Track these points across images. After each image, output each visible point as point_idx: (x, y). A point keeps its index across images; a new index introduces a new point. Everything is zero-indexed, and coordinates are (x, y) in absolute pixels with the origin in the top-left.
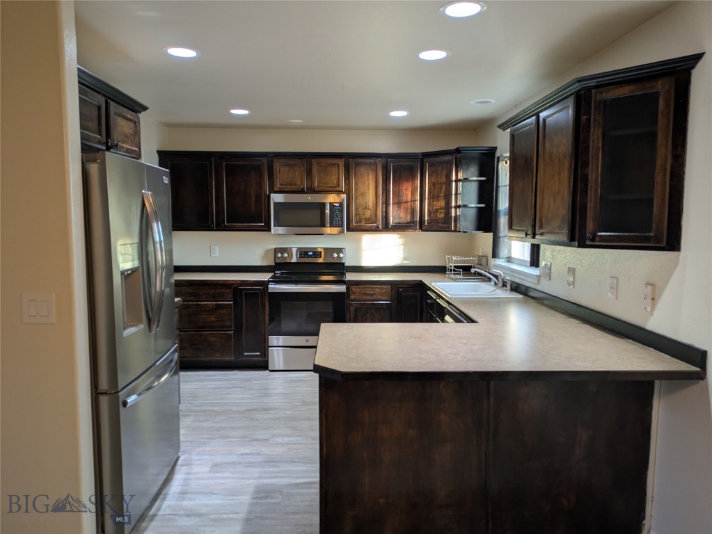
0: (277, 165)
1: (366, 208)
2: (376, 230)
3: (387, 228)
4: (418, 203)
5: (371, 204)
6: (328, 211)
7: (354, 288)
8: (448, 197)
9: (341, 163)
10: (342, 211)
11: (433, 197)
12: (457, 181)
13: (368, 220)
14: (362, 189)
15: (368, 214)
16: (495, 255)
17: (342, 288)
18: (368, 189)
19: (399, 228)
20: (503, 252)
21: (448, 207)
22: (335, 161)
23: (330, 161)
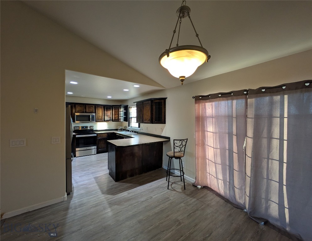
0: (77, 106)
1: (100, 116)
2: (102, 121)
3: (105, 121)
4: (111, 116)
5: (101, 115)
6: (91, 117)
7: (98, 135)
8: (118, 114)
9: (94, 106)
10: (94, 117)
11: (115, 115)
12: (120, 111)
13: (100, 119)
14: (99, 112)
15: (100, 118)
16: (129, 126)
17: (95, 135)
18: (100, 112)
19: (107, 121)
20: (130, 126)
21: (118, 117)
22: (92, 106)
23: (91, 106)
